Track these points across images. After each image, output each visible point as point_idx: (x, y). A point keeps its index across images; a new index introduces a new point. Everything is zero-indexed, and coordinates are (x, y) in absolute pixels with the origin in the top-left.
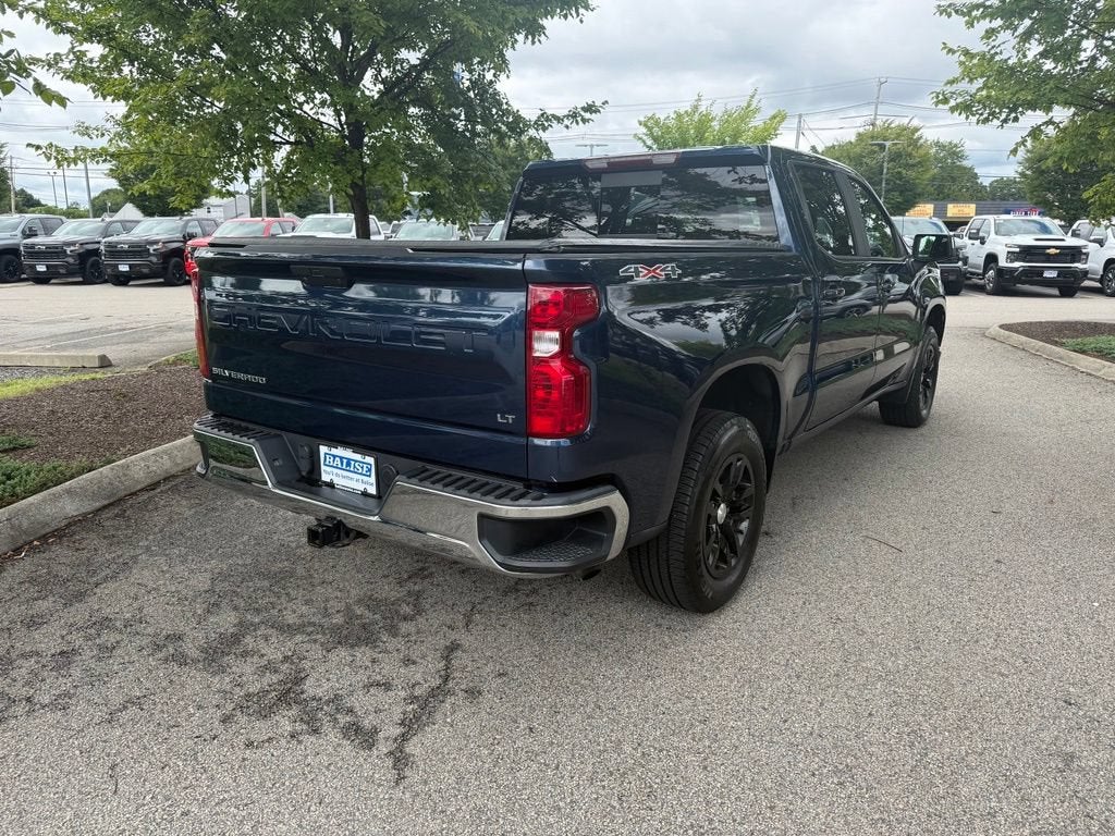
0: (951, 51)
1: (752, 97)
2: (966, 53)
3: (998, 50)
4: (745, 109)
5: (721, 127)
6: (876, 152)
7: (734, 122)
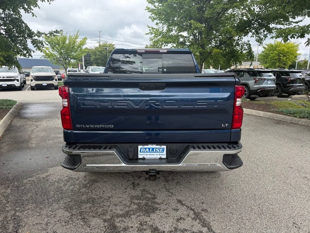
0: (149, 27)
1: (78, 32)
2: (152, 28)
3: (160, 28)
4: (76, 35)
5: (69, 40)
6: (105, 50)
7: (73, 39)
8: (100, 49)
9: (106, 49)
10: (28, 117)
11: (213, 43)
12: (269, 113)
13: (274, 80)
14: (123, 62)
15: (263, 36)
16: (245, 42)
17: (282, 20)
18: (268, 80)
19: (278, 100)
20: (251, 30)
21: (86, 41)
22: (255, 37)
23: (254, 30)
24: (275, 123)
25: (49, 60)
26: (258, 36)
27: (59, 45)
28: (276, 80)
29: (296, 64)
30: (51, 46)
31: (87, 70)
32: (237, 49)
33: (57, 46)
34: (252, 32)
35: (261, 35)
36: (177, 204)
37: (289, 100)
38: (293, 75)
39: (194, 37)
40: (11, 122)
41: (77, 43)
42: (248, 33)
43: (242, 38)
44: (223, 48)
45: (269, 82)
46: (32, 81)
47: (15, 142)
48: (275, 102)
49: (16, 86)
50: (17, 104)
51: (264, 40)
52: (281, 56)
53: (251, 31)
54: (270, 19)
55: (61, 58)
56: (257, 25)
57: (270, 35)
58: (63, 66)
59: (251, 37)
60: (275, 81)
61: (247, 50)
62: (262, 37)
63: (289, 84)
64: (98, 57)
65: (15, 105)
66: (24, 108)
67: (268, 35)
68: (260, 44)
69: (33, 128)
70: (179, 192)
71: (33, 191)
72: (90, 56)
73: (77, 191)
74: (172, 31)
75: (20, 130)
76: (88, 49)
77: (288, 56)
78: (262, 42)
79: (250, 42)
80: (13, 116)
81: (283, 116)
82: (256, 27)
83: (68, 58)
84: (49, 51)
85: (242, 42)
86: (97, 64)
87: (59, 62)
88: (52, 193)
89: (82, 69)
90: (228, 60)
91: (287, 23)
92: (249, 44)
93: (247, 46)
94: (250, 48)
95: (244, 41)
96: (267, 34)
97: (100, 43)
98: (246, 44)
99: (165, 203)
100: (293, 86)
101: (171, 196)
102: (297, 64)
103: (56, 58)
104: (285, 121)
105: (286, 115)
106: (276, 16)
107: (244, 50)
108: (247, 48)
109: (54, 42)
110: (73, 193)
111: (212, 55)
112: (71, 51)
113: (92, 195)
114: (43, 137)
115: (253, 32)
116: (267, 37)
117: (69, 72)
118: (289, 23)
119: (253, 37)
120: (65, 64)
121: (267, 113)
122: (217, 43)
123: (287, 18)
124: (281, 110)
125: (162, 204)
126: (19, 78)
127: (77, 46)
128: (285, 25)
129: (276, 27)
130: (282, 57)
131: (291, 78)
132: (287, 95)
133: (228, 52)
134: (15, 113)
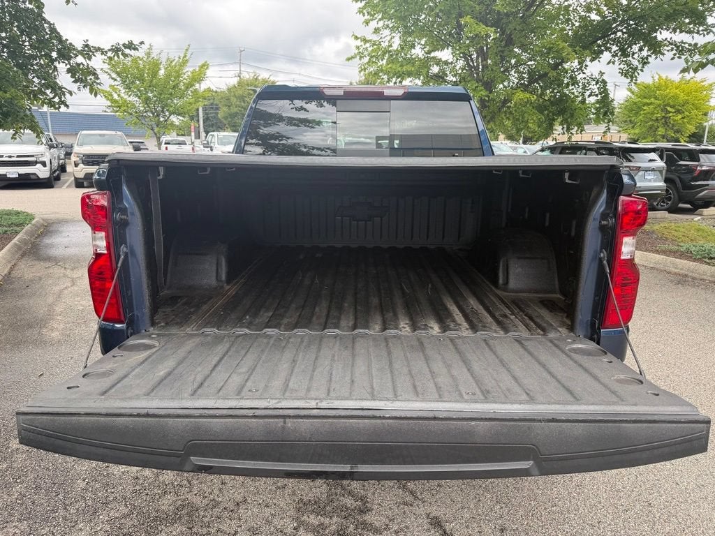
0: (357, 38)
1: (187, 50)
2: (364, 40)
3: (384, 40)
4: (182, 58)
5: (166, 69)
6: (251, 95)
7: (175, 66)
8: (240, 92)
9: (255, 91)
10: (55, 257)
11: (513, 78)
12: (656, 255)
13: (661, 172)
14: (291, 121)
15: (639, 61)
16: (592, 75)
17: (687, 21)
18: (647, 171)
19: (671, 222)
20: (608, 45)
21: (207, 71)
22: (617, 63)
23: (617, 46)
24: (672, 281)
25: (119, 115)
26: (626, 61)
27: (142, 80)
28: (667, 171)
29: (704, 131)
30: (124, 82)
31: (208, 141)
32: (573, 94)
33: (138, 82)
34: (610, 52)
35: (634, 58)
36: (429, 530)
37: (696, 219)
38: (708, 158)
39: (468, 63)
40: (12, 269)
41: (185, 76)
42: (602, 52)
43: (587, 66)
44: (538, 90)
45: (650, 176)
46: (76, 165)
47: (11, 326)
48: (663, 225)
49: (41, 177)
50: (33, 222)
51: (639, 71)
52: (670, 112)
53: (607, 49)
54: (657, 18)
55: (146, 112)
56: (623, 33)
57: (656, 58)
58: (152, 129)
59: (609, 63)
60: (664, 172)
61: (597, 96)
62: (635, 63)
63: (697, 181)
64: (235, 110)
65: (29, 225)
66: (51, 232)
67: (650, 59)
68: (632, 81)
69: (62, 287)
70: (434, 492)
71: (31, 476)
72: (217, 109)
73: (151, 480)
74: (413, 46)
75: (29, 290)
76: (213, 91)
77: (687, 113)
78: (636, 77)
79: (605, 77)
80: (20, 252)
81: (692, 264)
82: (622, 38)
83: (163, 111)
84: (119, 95)
85: (584, 76)
86: (234, 126)
87: (143, 122)
88: (82, 484)
89: (199, 138)
90: (549, 119)
91: (701, 28)
92: (603, 80)
93: (598, 86)
94: (604, 92)
95: (589, 74)
96: (648, 56)
97: (240, 77)
98: (594, 80)
99: (396, 528)
100: (708, 185)
101: (411, 505)
102: (708, 132)
103: (136, 112)
104: (697, 276)
105: (700, 260)
106: (675, 10)
107: (589, 96)
108: (596, 90)
109: (131, 74)
110: (138, 488)
111: (509, 107)
112: (171, 94)
113: (189, 496)
114: (83, 311)
115: (614, 52)
116: (649, 63)
117: (166, 145)
118: (706, 30)
119: (614, 63)
120: (157, 126)
121: (651, 254)
122: (523, 78)
123: (702, 17)
124: (685, 248)
125: (385, 529)
126: (46, 159)
127: (184, 84)
128: (695, 35)
129: (671, 38)
130: (671, 114)
131: (702, 166)
132: (689, 206)
133: (549, 100)
134: (26, 244)
